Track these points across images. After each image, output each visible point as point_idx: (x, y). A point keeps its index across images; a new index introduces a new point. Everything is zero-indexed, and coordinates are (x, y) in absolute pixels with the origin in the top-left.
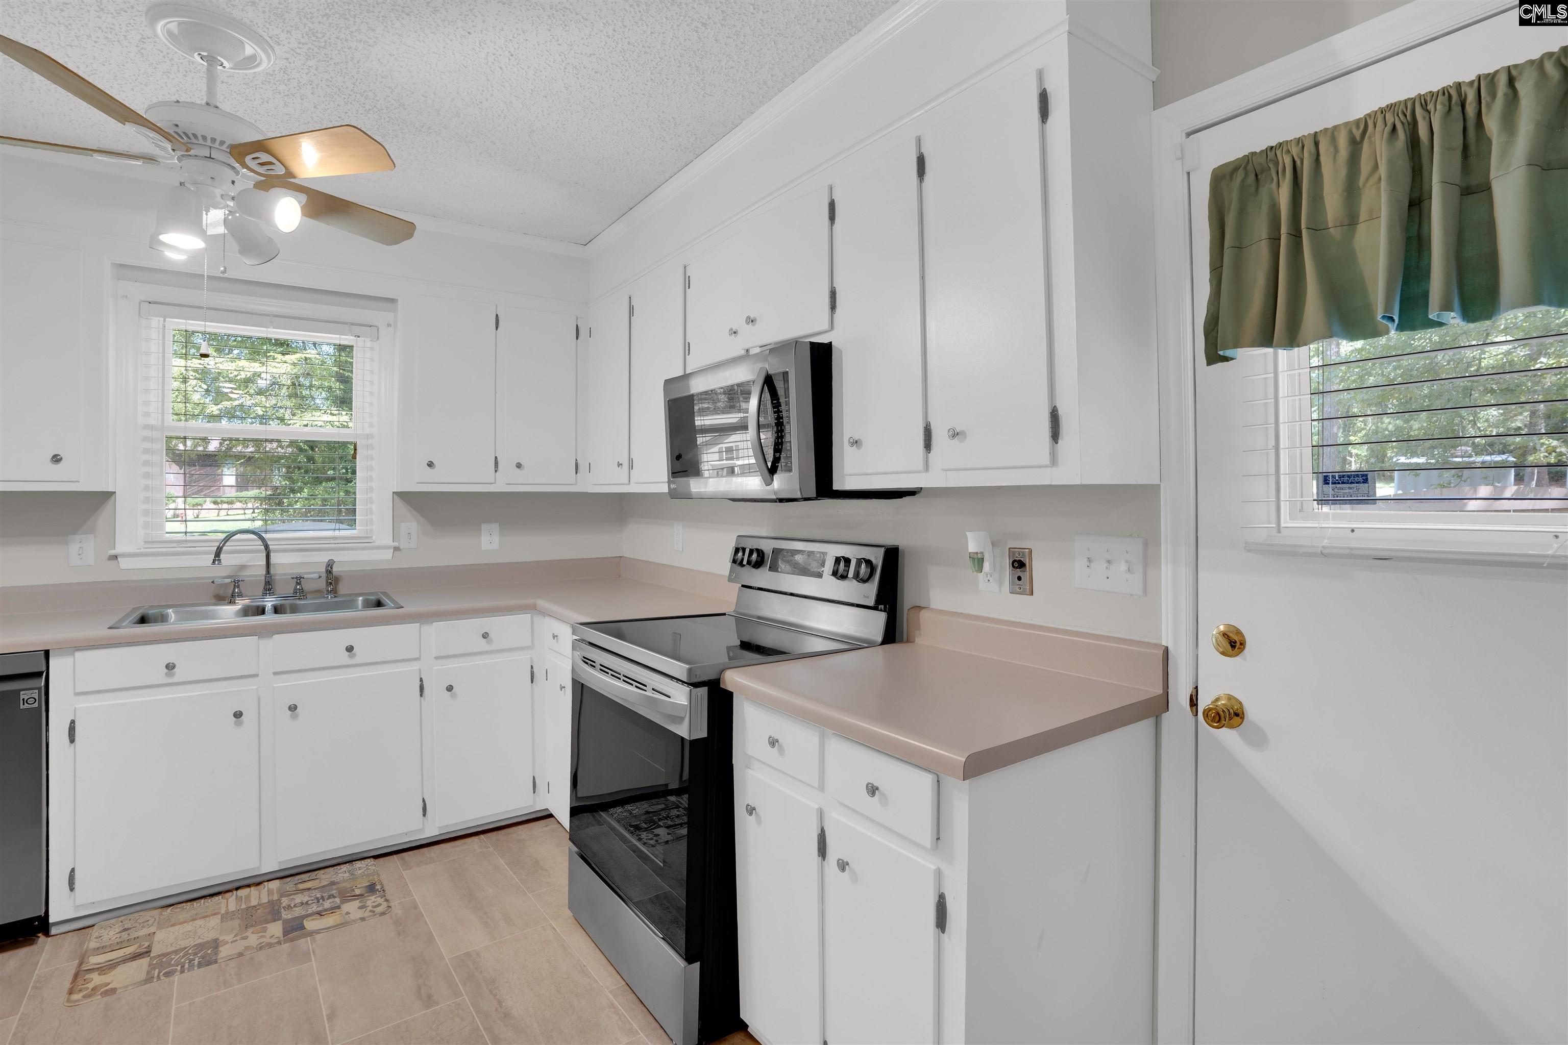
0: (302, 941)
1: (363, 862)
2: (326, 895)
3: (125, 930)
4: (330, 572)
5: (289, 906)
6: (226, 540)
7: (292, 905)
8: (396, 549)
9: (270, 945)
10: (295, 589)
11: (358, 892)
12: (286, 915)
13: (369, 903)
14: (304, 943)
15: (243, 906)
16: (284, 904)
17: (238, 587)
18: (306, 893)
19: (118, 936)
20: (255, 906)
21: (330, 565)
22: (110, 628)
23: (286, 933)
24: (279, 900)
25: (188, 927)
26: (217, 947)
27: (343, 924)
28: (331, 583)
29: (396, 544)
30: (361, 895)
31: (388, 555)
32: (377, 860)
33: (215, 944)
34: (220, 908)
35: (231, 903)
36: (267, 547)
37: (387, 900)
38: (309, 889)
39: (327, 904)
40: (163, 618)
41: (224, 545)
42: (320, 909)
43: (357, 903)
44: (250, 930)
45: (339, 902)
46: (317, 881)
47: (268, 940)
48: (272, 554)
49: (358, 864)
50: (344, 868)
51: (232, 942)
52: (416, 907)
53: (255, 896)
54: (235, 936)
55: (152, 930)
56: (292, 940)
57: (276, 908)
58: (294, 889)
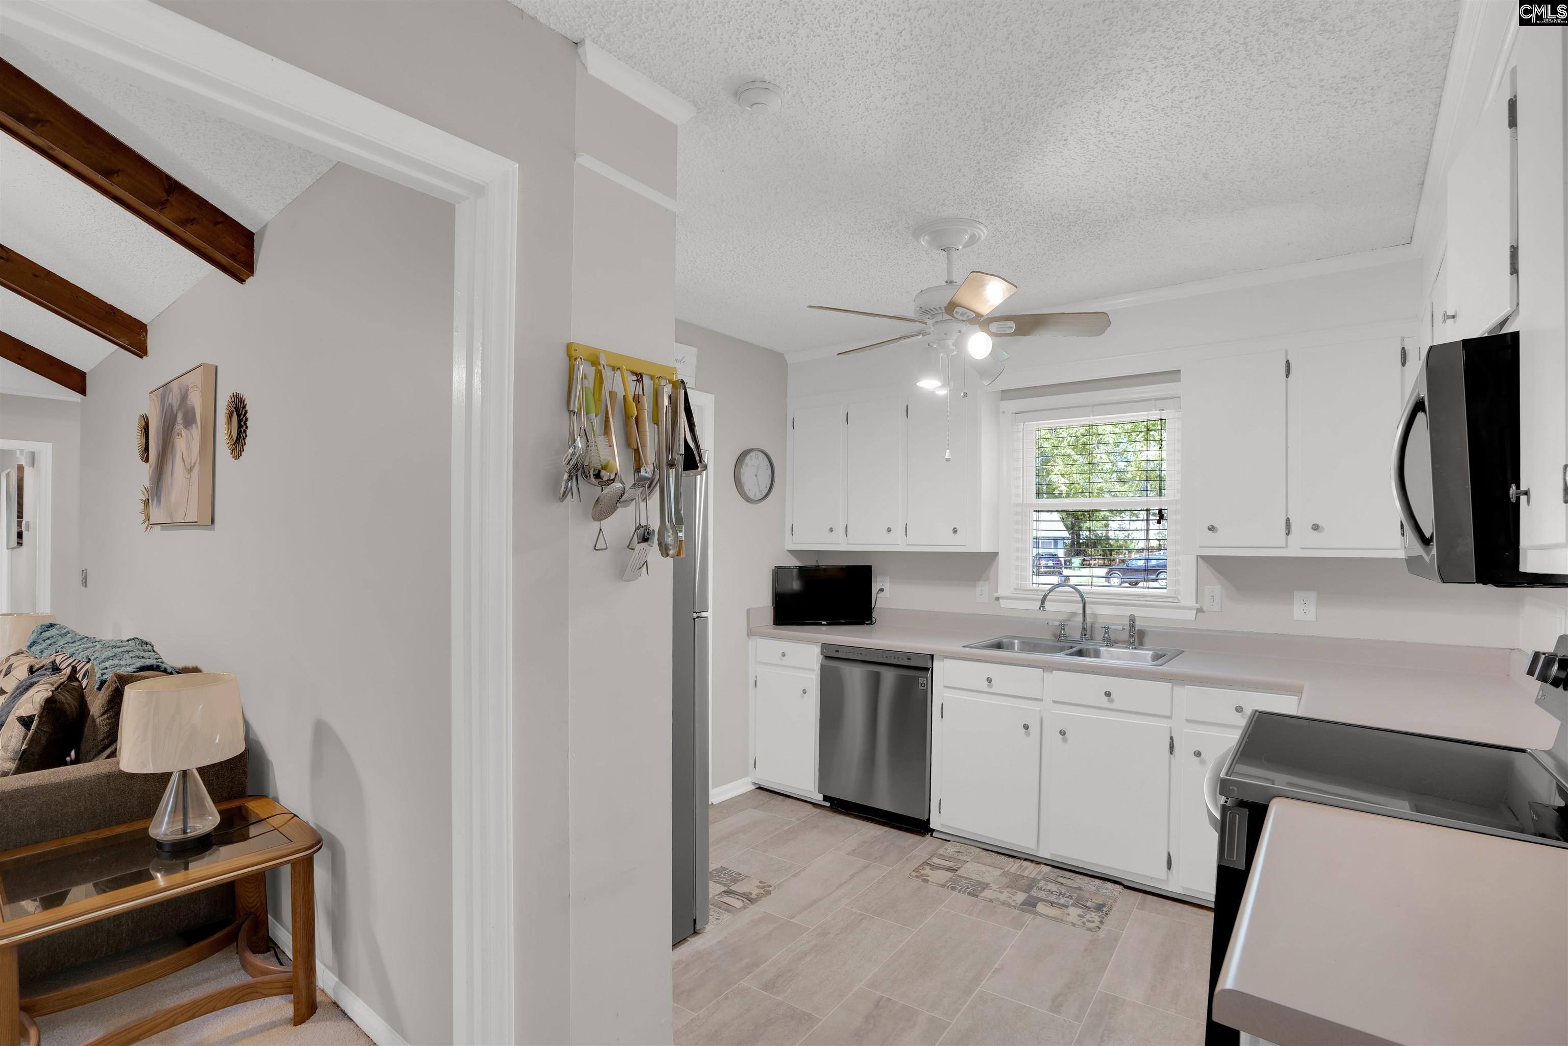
0: (1028, 915)
1: (1113, 885)
2: (1068, 894)
3: (959, 852)
4: (1132, 626)
5: (1041, 888)
6: (1051, 590)
7: (1043, 888)
8: (1200, 610)
9: (1009, 905)
10: (1104, 637)
11: (1088, 904)
12: (1034, 892)
13: (1088, 917)
14: (1028, 917)
15: (1018, 873)
16: (1039, 885)
17: (1064, 629)
18: (1058, 886)
19: (953, 853)
20: (1024, 876)
21: (1132, 620)
22: (963, 647)
23: (1023, 904)
24: (1040, 880)
25: (983, 868)
26: (984, 889)
27: (1058, 919)
28: (1133, 636)
29: (1198, 606)
30: (1089, 908)
31: (1191, 615)
32: (1126, 890)
33: (985, 886)
34: (1007, 866)
35: (1013, 866)
36: (1082, 596)
37: (1102, 922)
38: (1062, 884)
39: (1062, 900)
40: (1010, 647)
41: (1049, 593)
42: (1055, 901)
43: (1080, 911)
44: (1008, 889)
45: (1071, 903)
46: (1072, 881)
47: (1010, 901)
48: (1087, 605)
49: (1109, 885)
50: (1097, 882)
51: (994, 891)
52: (1116, 940)
53: (1031, 870)
54: (998, 888)
55: (968, 859)
56: (1023, 910)
57: (1033, 885)
58: (1054, 879)
